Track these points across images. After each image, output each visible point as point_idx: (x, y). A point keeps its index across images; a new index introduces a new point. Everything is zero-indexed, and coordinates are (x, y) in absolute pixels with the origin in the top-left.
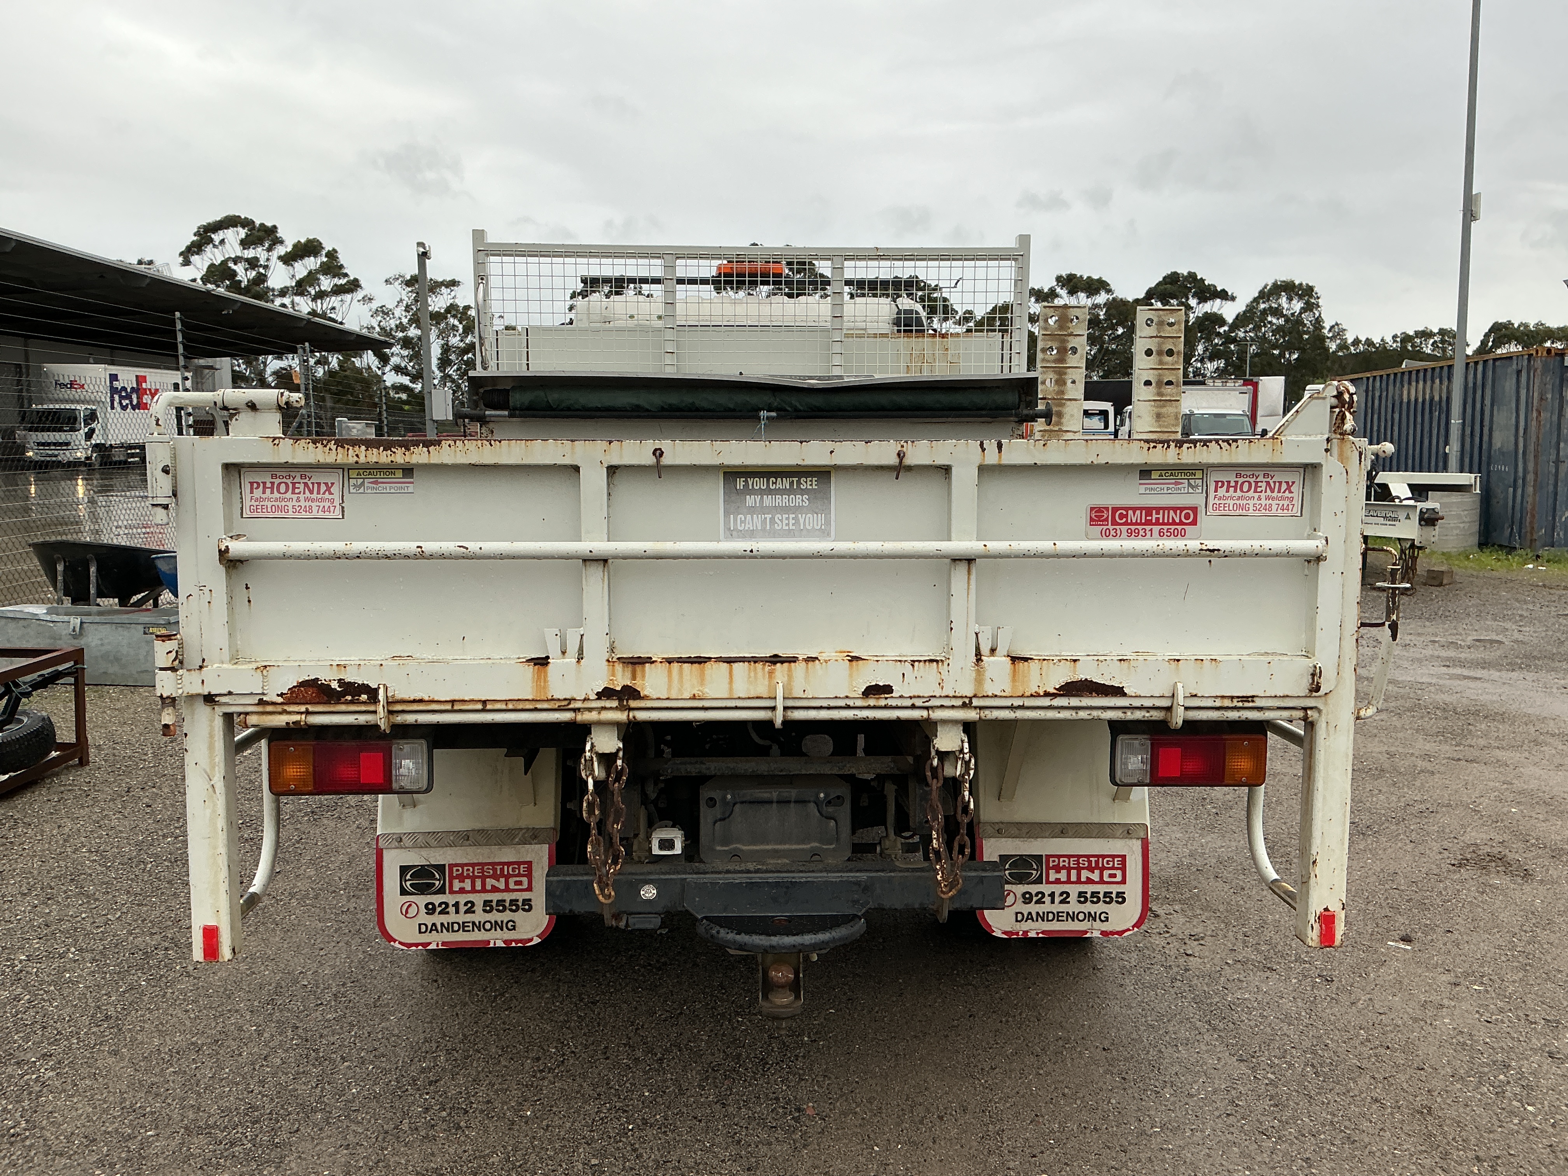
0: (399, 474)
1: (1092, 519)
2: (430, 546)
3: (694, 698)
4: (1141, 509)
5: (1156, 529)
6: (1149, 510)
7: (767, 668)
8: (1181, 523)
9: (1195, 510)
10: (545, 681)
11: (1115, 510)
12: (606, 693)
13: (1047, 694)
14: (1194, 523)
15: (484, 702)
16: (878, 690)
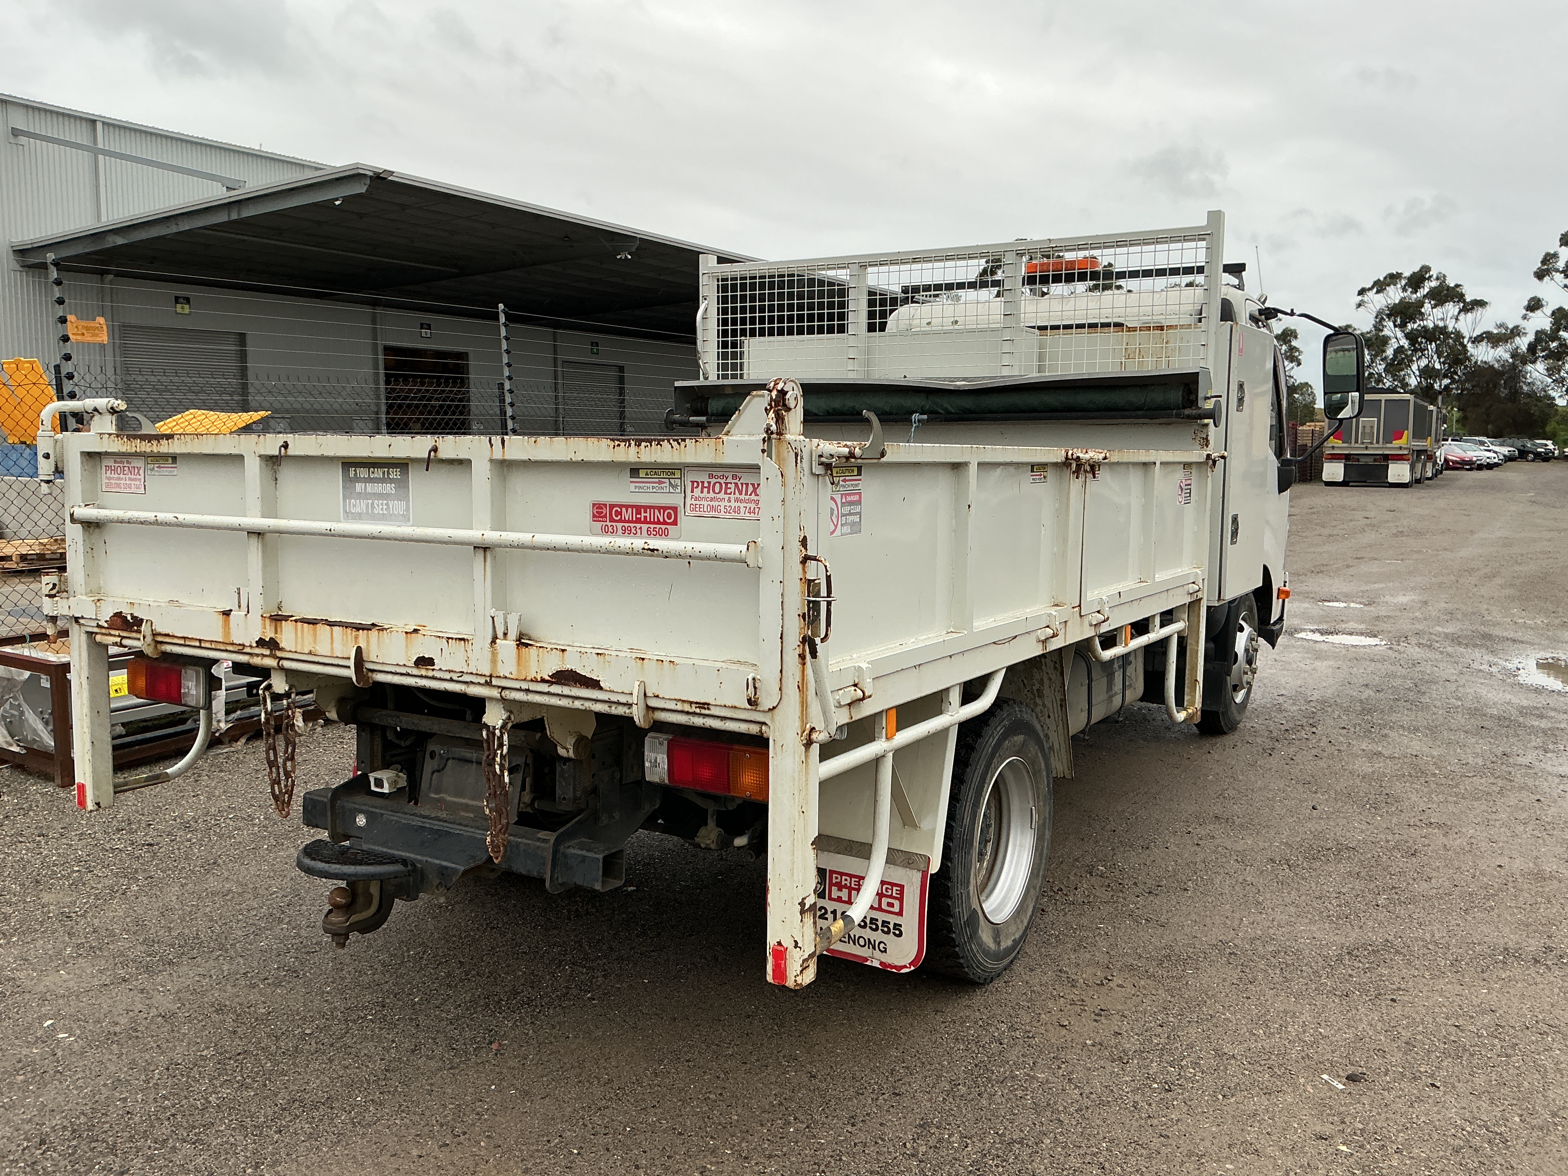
0: (170, 461)
1: (594, 516)
3: (310, 653)
4: (632, 507)
5: (645, 527)
6: (638, 508)
7: (354, 633)
8: (665, 523)
9: (675, 509)
10: (229, 629)
11: (612, 506)
12: (261, 643)
13: (543, 681)
14: (675, 523)
15: (200, 641)
16: (424, 662)
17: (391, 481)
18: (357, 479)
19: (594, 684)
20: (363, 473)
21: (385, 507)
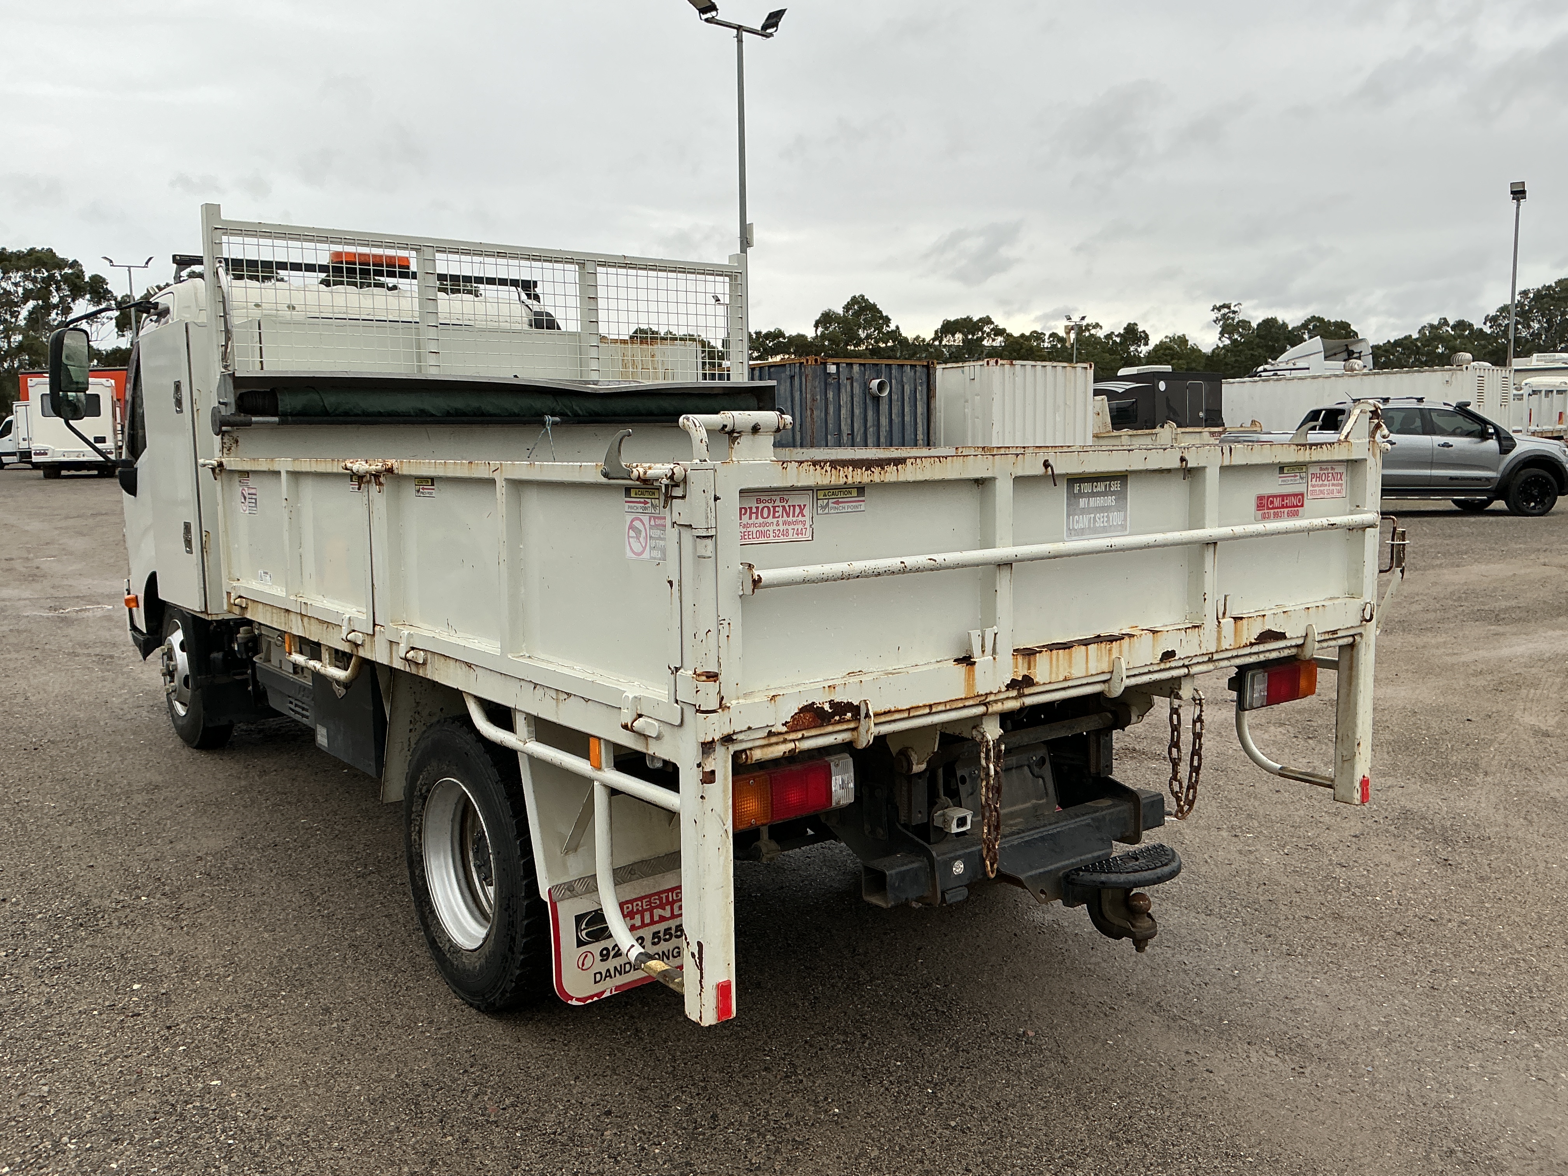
0: (855, 492)
1: (1258, 506)
2: (911, 561)
3: (1065, 680)
4: (1280, 496)
5: (1286, 510)
6: (1283, 497)
7: (1108, 646)
8: (1297, 506)
9: (1302, 495)
10: (973, 680)
11: (1269, 497)
12: (1013, 684)
13: (1252, 644)
14: (1302, 506)
15: (930, 706)
16: (1168, 655)
17: (1113, 493)
18: (1081, 495)
19: (1282, 636)
20: (1087, 488)
21: (1106, 519)
